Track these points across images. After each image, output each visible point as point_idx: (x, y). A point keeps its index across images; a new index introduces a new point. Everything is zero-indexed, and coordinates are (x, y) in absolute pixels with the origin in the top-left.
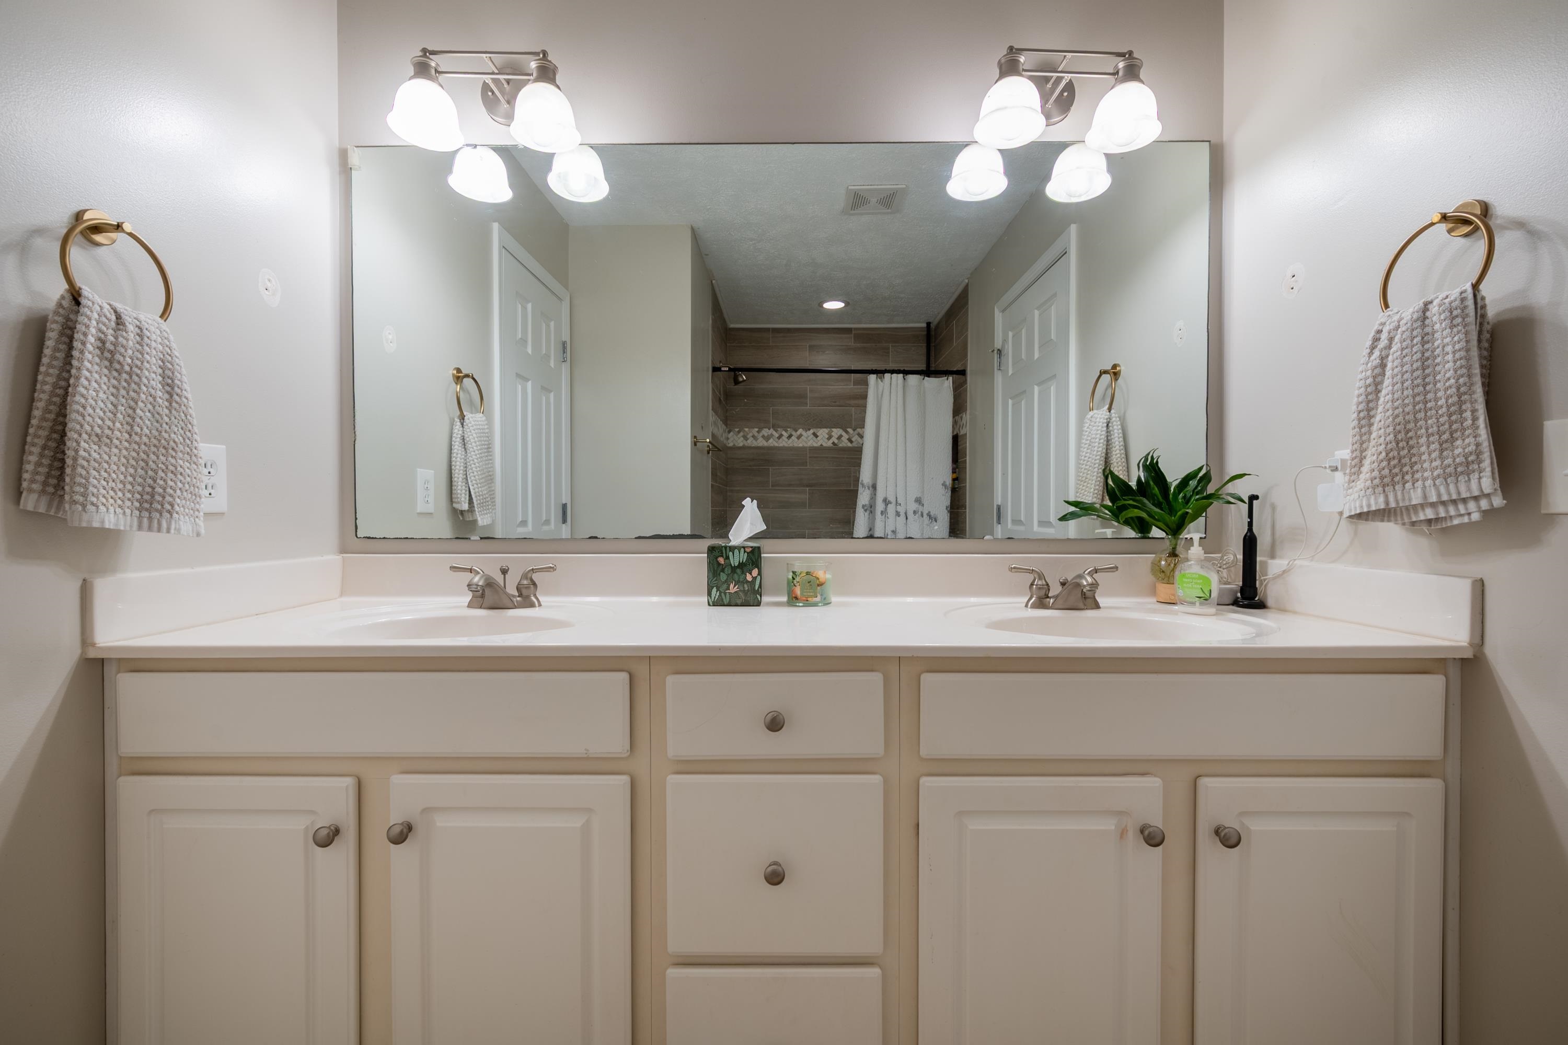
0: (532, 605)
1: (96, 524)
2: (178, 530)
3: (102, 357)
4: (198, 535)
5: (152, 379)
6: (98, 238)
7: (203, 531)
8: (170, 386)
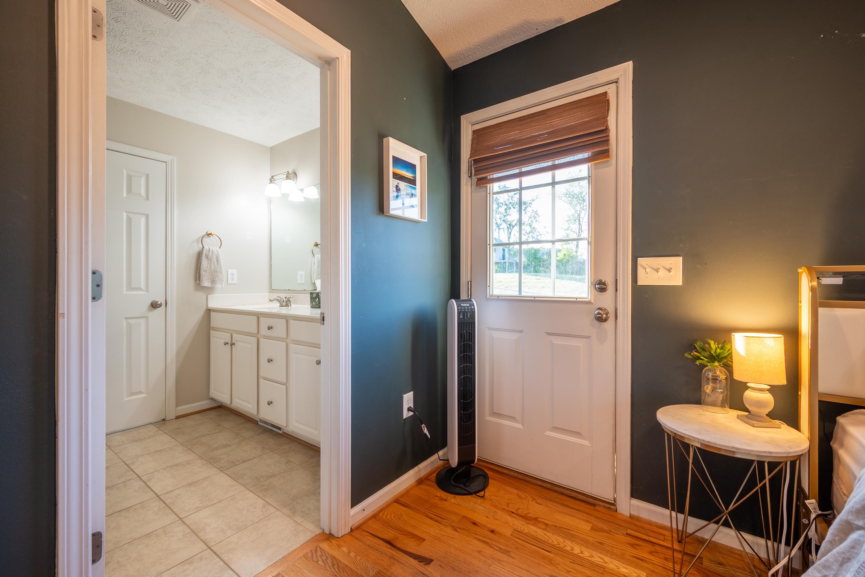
0: (288, 306)
1: (204, 286)
2: (217, 287)
3: (206, 257)
4: (222, 287)
5: (215, 260)
6: (210, 236)
7: (223, 287)
8: (218, 261)
